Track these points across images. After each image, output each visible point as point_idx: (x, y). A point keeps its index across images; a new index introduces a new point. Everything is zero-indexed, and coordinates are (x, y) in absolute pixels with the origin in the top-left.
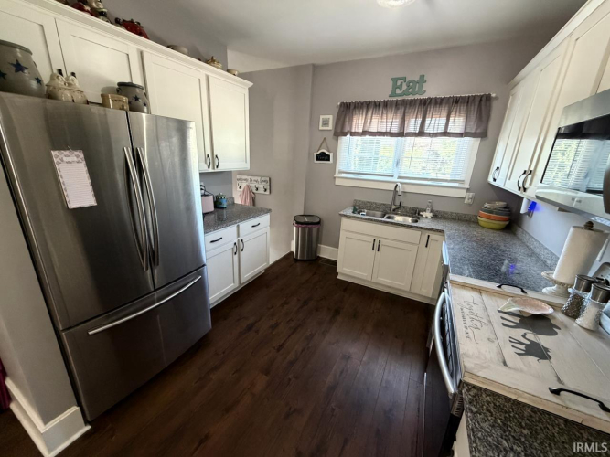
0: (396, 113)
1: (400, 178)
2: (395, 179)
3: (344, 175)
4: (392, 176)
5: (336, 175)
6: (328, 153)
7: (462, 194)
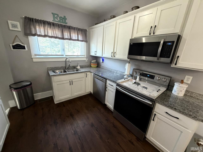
0: (58, 29)
1: (66, 56)
2: (64, 56)
3: (38, 57)
4: (63, 55)
5: (32, 57)
6: (23, 45)
7: (85, 59)
